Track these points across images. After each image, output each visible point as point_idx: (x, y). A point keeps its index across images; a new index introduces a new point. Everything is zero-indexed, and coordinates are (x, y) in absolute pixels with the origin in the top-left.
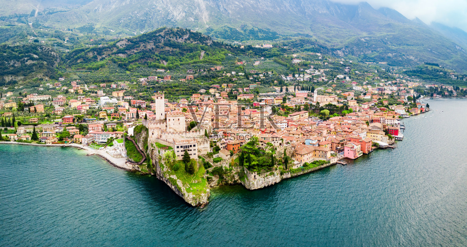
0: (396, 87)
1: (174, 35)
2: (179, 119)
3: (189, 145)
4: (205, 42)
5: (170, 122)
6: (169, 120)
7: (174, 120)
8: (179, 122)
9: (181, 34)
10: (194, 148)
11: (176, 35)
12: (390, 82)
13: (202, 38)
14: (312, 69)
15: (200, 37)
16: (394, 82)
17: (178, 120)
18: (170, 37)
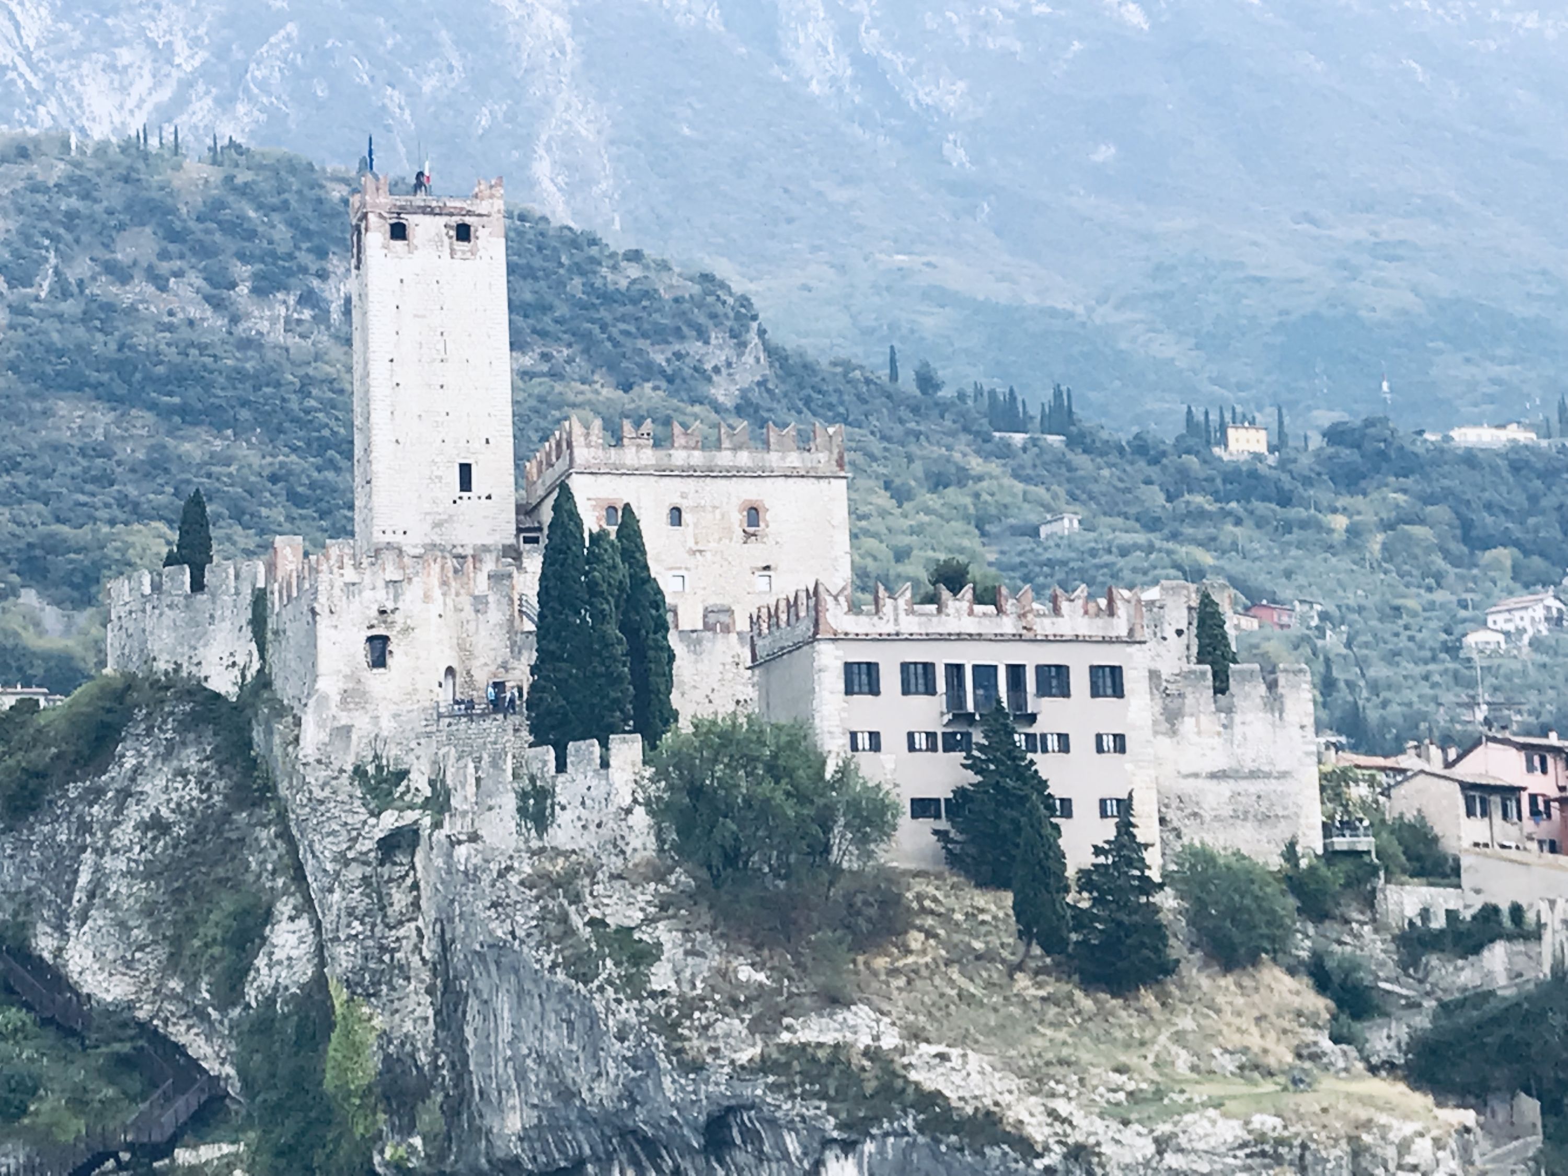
1: (174, 236)
2: (754, 514)
4: (659, 358)
8: (757, 553)
9: (282, 233)
11: (204, 251)
13: (608, 298)
15: (576, 285)
17: (737, 519)
18: (121, 274)
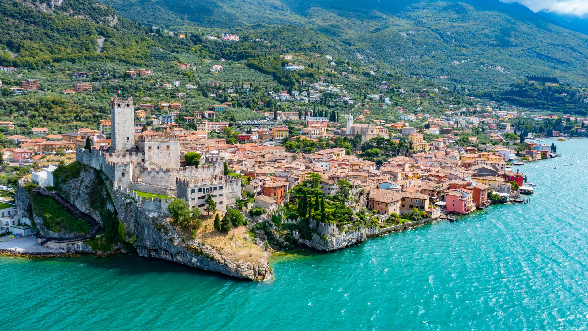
0: (478, 119)
2: (168, 147)
3: (212, 187)
5: (151, 153)
6: (150, 148)
7: (158, 148)
8: (169, 152)
10: (221, 192)
12: (464, 110)
14: (321, 83)
16: (472, 109)
17: (166, 147)
